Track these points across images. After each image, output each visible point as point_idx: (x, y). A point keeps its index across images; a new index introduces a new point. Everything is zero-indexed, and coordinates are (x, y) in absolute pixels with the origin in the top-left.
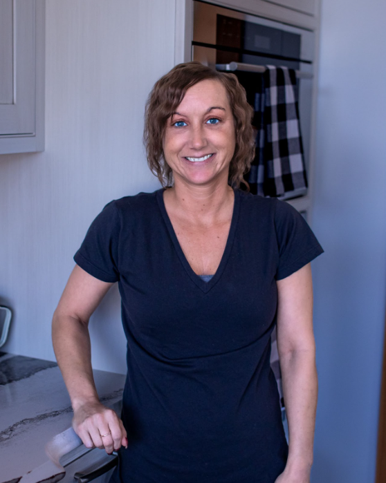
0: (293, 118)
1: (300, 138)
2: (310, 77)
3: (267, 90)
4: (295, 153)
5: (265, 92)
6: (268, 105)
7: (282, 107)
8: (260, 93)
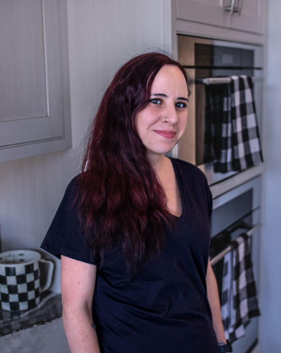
0: (251, 113)
1: (257, 128)
2: (262, 80)
3: (232, 95)
4: (253, 138)
5: (231, 96)
6: (233, 106)
7: (243, 106)
8: (227, 96)
